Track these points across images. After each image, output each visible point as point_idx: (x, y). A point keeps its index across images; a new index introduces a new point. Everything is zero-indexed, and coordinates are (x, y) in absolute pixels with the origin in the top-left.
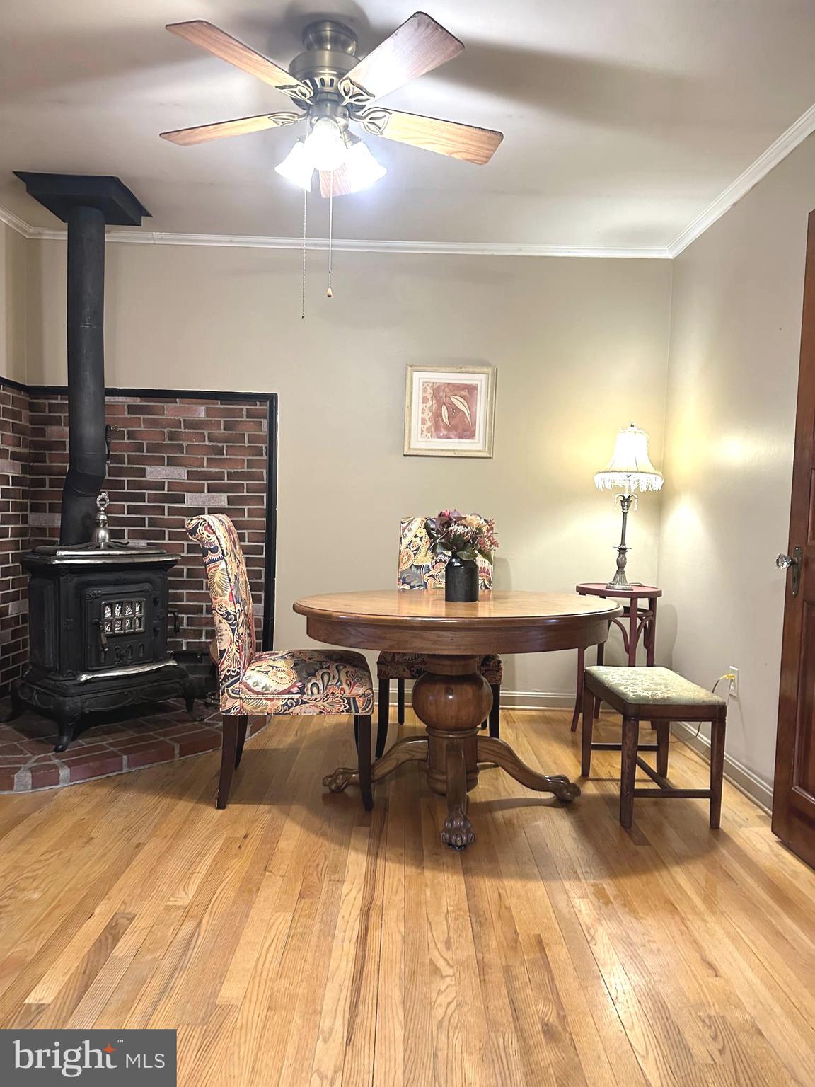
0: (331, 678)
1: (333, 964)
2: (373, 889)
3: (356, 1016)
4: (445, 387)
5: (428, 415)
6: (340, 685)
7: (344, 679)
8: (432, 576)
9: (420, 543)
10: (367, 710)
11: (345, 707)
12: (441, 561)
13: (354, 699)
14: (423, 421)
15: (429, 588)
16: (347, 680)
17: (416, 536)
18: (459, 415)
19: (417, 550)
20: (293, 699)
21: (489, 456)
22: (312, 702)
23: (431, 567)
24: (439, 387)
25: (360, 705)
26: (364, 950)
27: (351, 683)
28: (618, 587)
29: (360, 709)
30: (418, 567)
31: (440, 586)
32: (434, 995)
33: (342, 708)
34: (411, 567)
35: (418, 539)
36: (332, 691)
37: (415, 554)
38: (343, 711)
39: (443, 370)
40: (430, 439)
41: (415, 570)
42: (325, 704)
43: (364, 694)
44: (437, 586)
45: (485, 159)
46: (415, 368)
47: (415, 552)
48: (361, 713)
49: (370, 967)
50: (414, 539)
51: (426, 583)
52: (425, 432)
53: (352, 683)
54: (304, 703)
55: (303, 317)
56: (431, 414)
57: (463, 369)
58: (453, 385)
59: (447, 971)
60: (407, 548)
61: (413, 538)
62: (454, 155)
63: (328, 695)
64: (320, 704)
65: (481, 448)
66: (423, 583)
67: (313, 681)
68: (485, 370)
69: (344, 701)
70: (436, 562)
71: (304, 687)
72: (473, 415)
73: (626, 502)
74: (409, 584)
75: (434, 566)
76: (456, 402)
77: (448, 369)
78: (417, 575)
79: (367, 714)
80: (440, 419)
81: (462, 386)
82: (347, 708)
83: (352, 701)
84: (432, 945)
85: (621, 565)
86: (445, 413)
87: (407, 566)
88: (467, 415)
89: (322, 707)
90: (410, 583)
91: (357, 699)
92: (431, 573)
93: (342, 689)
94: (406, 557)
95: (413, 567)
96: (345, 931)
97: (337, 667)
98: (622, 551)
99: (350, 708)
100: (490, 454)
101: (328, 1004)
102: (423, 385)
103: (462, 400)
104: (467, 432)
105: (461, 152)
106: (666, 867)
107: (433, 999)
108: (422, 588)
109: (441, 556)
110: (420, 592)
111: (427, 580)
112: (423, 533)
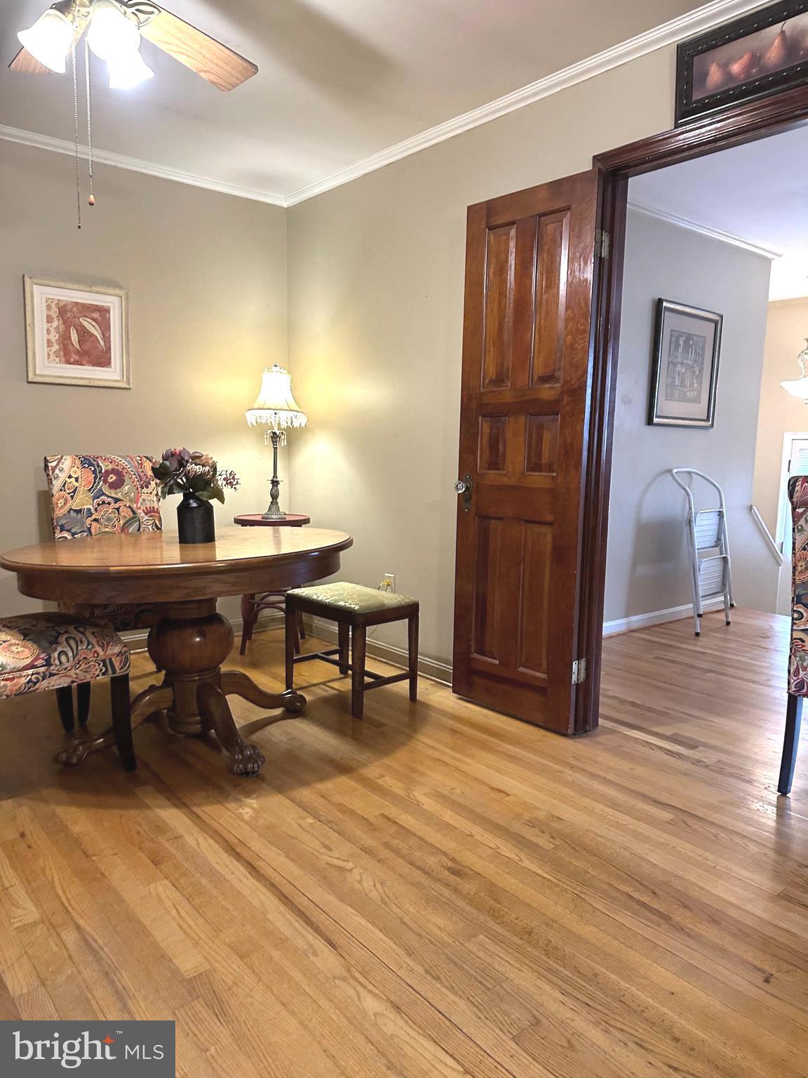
0: (79, 643)
1: (255, 902)
2: (216, 832)
3: (318, 927)
4: (73, 307)
5: (54, 336)
6: (92, 648)
7: (93, 640)
8: (96, 520)
9: (76, 484)
10: (125, 668)
11: (101, 670)
12: (104, 502)
13: (110, 659)
14: (50, 343)
15: (93, 533)
16: (98, 641)
17: (70, 477)
18: (92, 339)
19: (74, 492)
20: (38, 674)
21: (127, 386)
22: (61, 672)
23: (93, 510)
24: (65, 305)
25: (117, 665)
26: (267, 880)
27: (103, 643)
28: (275, 517)
29: (118, 670)
30: (79, 511)
31: (107, 530)
32: (357, 886)
33: (97, 673)
34: (69, 512)
35: (73, 480)
36: (83, 656)
37: (72, 497)
38: (98, 675)
39: (70, 286)
40: (59, 365)
41: (75, 515)
42: (77, 671)
43: (120, 652)
44: (103, 530)
45: (230, 87)
46: (35, 281)
47: (72, 494)
48: (119, 673)
49: (287, 890)
50: (69, 480)
51: (89, 529)
52: (52, 357)
53: (105, 643)
54: (52, 675)
55: (79, 227)
56: (57, 335)
57: (94, 289)
58: (83, 305)
59: (350, 865)
60: (61, 490)
61: (68, 479)
62: (202, 74)
63: (80, 661)
64: (72, 673)
65: (118, 378)
66: (85, 529)
67: (60, 649)
68: (118, 292)
69: (99, 665)
70: (99, 505)
71: (50, 657)
72: (107, 339)
73: (275, 437)
74: (68, 531)
75: (96, 509)
76: (86, 324)
77: (76, 287)
78: (77, 520)
79: (126, 673)
80: (69, 342)
81: (93, 307)
82: (104, 670)
83: (108, 661)
84: (316, 853)
85: (274, 496)
86: (74, 337)
87: (65, 511)
88: (100, 340)
89: (74, 676)
90: (71, 529)
91: (113, 659)
92: (93, 517)
93: (95, 652)
94: (62, 501)
95: (72, 512)
96: (233, 873)
97: (75, 628)
98: (275, 483)
99: (107, 670)
100: (129, 384)
101: (288, 932)
102: (46, 301)
103: (94, 323)
104: (103, 360)
105: (210, 72)
106: (412, 737)
107: (361, 888)
108: (85, 534)
109: (103, 497)
110: (83, 539)
111: (91, 525)
112: (76, 472)
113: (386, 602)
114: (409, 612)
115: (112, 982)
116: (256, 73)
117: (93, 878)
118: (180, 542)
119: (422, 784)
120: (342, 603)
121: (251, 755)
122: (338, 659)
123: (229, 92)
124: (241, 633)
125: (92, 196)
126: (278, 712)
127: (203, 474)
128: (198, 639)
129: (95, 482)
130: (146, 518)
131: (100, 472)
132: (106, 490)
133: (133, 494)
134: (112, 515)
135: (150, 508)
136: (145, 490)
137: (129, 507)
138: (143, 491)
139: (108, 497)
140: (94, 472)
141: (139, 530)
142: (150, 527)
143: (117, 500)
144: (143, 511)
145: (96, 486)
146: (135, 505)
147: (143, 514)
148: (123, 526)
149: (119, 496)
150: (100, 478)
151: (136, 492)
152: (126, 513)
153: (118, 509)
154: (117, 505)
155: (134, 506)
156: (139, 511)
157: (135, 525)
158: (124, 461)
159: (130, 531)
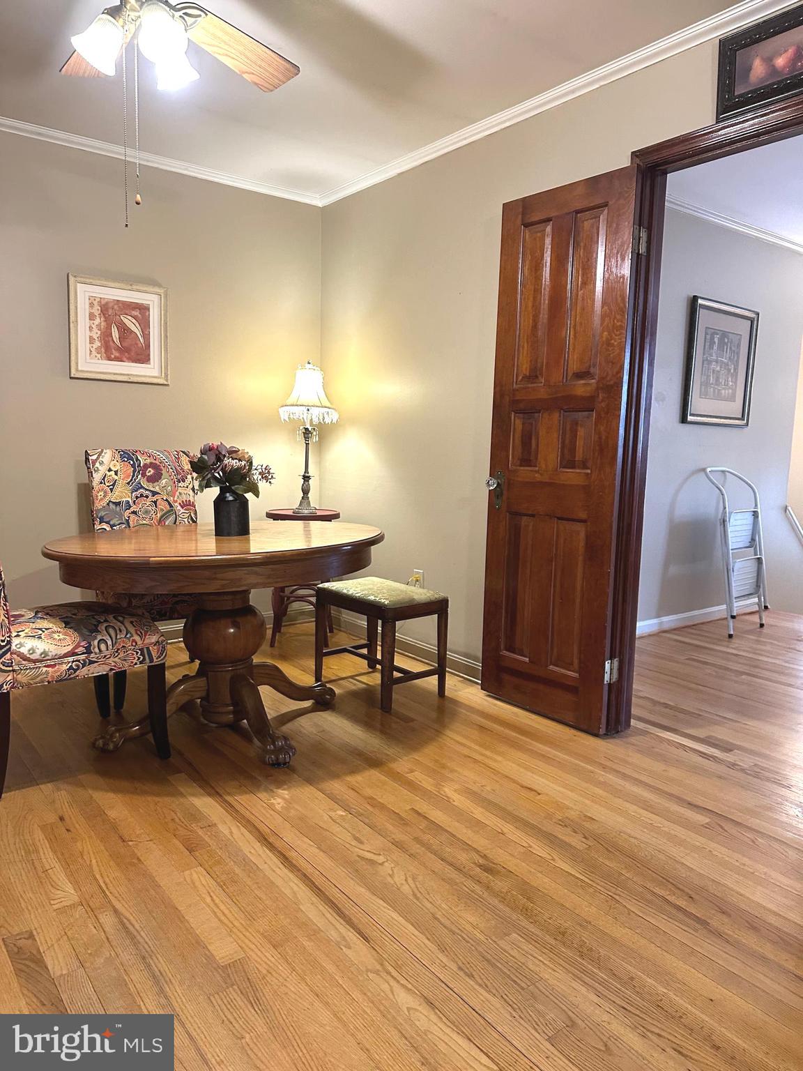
0: (118, 632)
1: (287, 892)
2: (248, 821)
3: (350, 919)
4: (115, 304)
5: (96, 334)
6: (131, 637)
7: (132, 630)
8: (134, 513)
9: (116, 477)
10: (162, 657)
11: (139, 658)
12: (142, 496)
13: (148, 648)
14: (92, 340)
15: (131, 525)
16: (136, 630)
17: (110, 470)
18: (133, 335)
19: (113, 485)
20: (79, 661)
21: (166, 383)
22: (102, 659)
23: (131, 503)
24: (107, 303)
25: (154, 654)
26: (299, 870)
27: (141, 632)
28: (306, 512)
29: (155, 660)
30: (117, 504)
31: (144, 522)
32: (389, 879)
33: (135, 661)
34: (108, 504)
35: (113, 473)
36: (122, 644)
37: (111, 490)
38: (136, 664)
39: (113, 285)
40: (100, 361)
41: (114, 507)
42: (116, 659)
43: (158, 642)
44: (141, 522)
45: (271, 87)
46: (79, 279)
47: (112, 487)
48: (156, 661)
49: (319, 881)
50: (109, 474)
51: (128, 521)
52: (94, 353)
53: (143, 632)
54: (92, 662)
55: (127, 225)
56: (99, 332)
57: (134, 287)
58: (124, 303)
59: (381, 859)
60: (101, 483)
61: (107, 472)
62: (245, 76)
63: (118, 649)
64: (110, 661)
65: (156, 374)
66: (124, 521)
67: (99, 637)
68: (157, 290)
69: (137, 653)
70: (137, 497)
71: (90, 645)
72: (147, 337)
73: (307, 433)
74: (107, 522)
75: (135, 501)
76: (125, 321)
77: (117, 285)
78: (116, 513)
79: (163, 662)
80: (110, 339)
81: (133, 305)
82: (141, 659)
83: (145, 650)
84: (347, 846)
85: (306, 491)
86: (115, 333)
87: (104, 503)
88: (140, 337)
89: (113, 664)
90: (109, 521)
91: (151, 648)
92: (132, 509)
93: (134, 641)
94: (102, 493)
95: (111, 504)
96: (266, 863)
97: (114, 617)
98: (306, 478)
99: (144, 659)
100: (167, 380)
101: (320, 922)
102: (89, 299)
103: (134, 321)
104: (142, 357)
105: (253, 74)
107: (393, 882)
108: (124, 526)
109: (141, 490)
110: (121, 531)
111: (129, 517)
112: (117, 466)
113: (416, 597)
114: (439, 608)
115: (148, 966)
116: (297, 74)
117: (128, 862)
118: (216, 535)
119: (453, 780)
120: (372, 598)
121: (282, 746)
122: (366, 653)
123: (271, 93)
124: (272, 626)
125: (138, 196)
126: (308, 704)
127: (239, 469)
128: (232, 631)
129: (133, 477)
130: (182, 511)
131: (139, 466)
132: (144, 484)
133: (170, 488)
134: (150, 508)
135: (186, 501)
136: (181, 484)
137: (167, 500)
138: (180, 484)
139: (146, 490)
140: (133, 466)
141: (175, 523)
142: (186, 520)
143: (154, 493)
144: (180, 504)
145: (135, 480)
146: (172, 498)
147: (179, 508)
148: (160, 519)
149: (157, 489)
150: (139, 472)
151: (173, 487)
152: (163, 506)
153: (155, 502)
154: (154, 499)
155: (171, 499)
156: (176, 504)
157: (172, 518)
158: (162, 456)
159: (166, 524)
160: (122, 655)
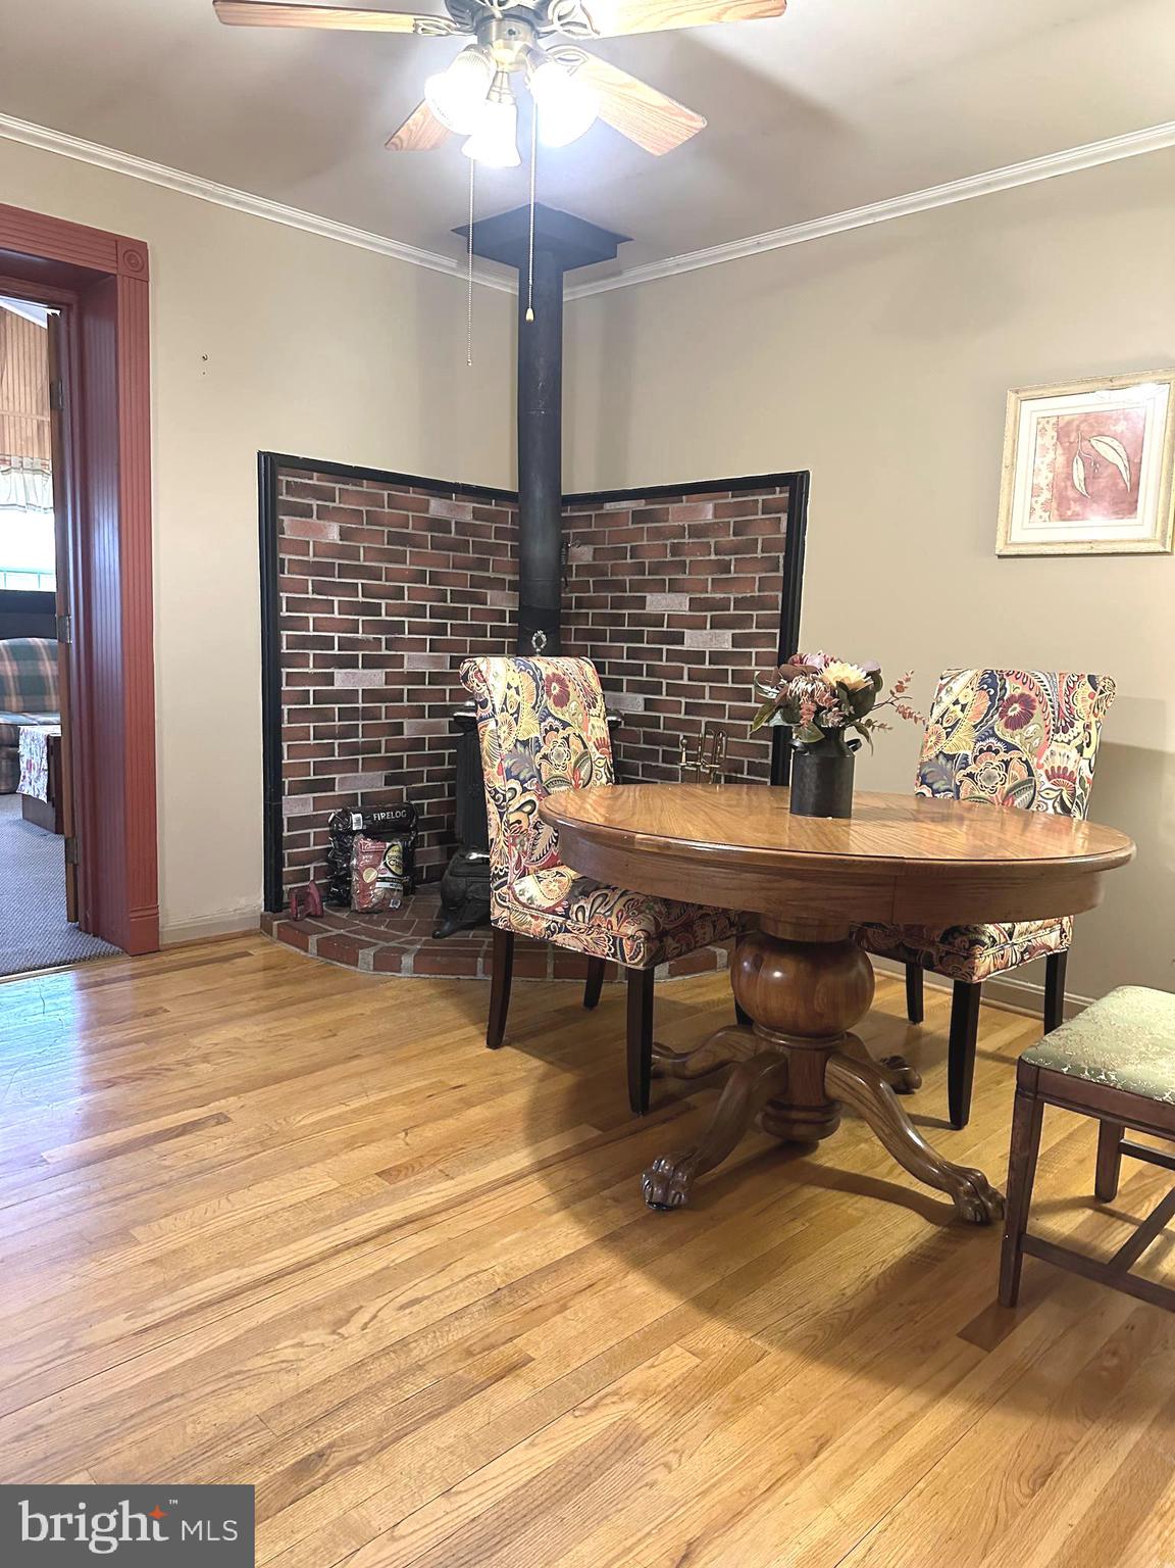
0: (603, 904)
4: (1081, 422)
5: (1044, 478)
6: (609, 916)
7: (618, 907)
8: (971, 776)
9: (960, 715)
10: (636, 960)
11: (610, 949)
12: (989, 749)
13: (621, 939)
14: (1035, 491)
15: (962, 795)
16: (621, 910)
17: (956, 703)
18: (1110, 470)
19: (953, 727)
20: (557, 923)
22: (575, 932)
23: (970, 760)
24: (1069, 423)
25: (627, 951)
30: (950, 758)
31: (982, 794)
33: (606, 950)
34: (937, 756)
35: (959, 708)
36: (598, 922)
37: (948, 734)
38: (608, 955)
39: (1077, 389)
40: (1048, 524)
41: (944, 762)
42: (589, 938)
43: (633, 936)
44: (977, 793)
47: (949, 730)
48: (628, 963)
50: (952, 708)
51: (958, 787)
52: (1039, 511)
53: (624, 915)
54: (567, 931)
56: (1051, 475)
58: (1096, 414)
59: (351, 1330)
60: (937, 722)
61: (951, 706)
64: (583, 937)
65: (1145, 535)
66: (953, 787)
67: (582, 903)
69: (609, 940)
70: (981, 751)
71: (569, 908)
74: (930, 785)
75: (976, 757)
76: (1099, 446)
77: (1086, 387)
78: (943, 769)
79: (637, 967)
80: (1069, 484)
82: (612, 951)
83: (618, 941)
86: (1079, 473)
87: (932, 754)
88: (1124, 472)
89: (585, 943)
90: (932, 784)
91: (624, 941)
92: (968, 770)
93: (610, 922)
94: (933, 738)
95: (941, 757)
96: (346, 1230)
99: (615, 953)
103: (1115, 443)
104: (1124, 505)
107: (278, 1347)
108: (951, 795)
109: (992, 740)
110: (947, 803)
111: (961, 782)
112: (967, 697)
129: (986, 716)
130: (1048, 784)
131: (1001, 699)
132: (1000, 728)
133: (1037, 741)
134: (996, 772)
135: (1059, 767)
136: (1060, 736)
137: (1026, 762)
138: (1057, 737)
139: (1000, 740)
140: (992, 698)
141: (1028, 807)
142: (1050, 803)
143: (1010, 747)
144: (1047, 771)
145: (987, 722)
146: (1036, 760)
147: (1044, 778)
148: (1008, 793)
149: (1016, 741)
150: (997, 709)
151: (1044, 739)
152: (1018, 772)
153: (1007, 763)
154: (1007, 757)
155: (1033, 762)
156: (1042, 772)
157: (1026, 796)
158: (1046, 683)
159: (1016, 803)
160: (594, 935)
